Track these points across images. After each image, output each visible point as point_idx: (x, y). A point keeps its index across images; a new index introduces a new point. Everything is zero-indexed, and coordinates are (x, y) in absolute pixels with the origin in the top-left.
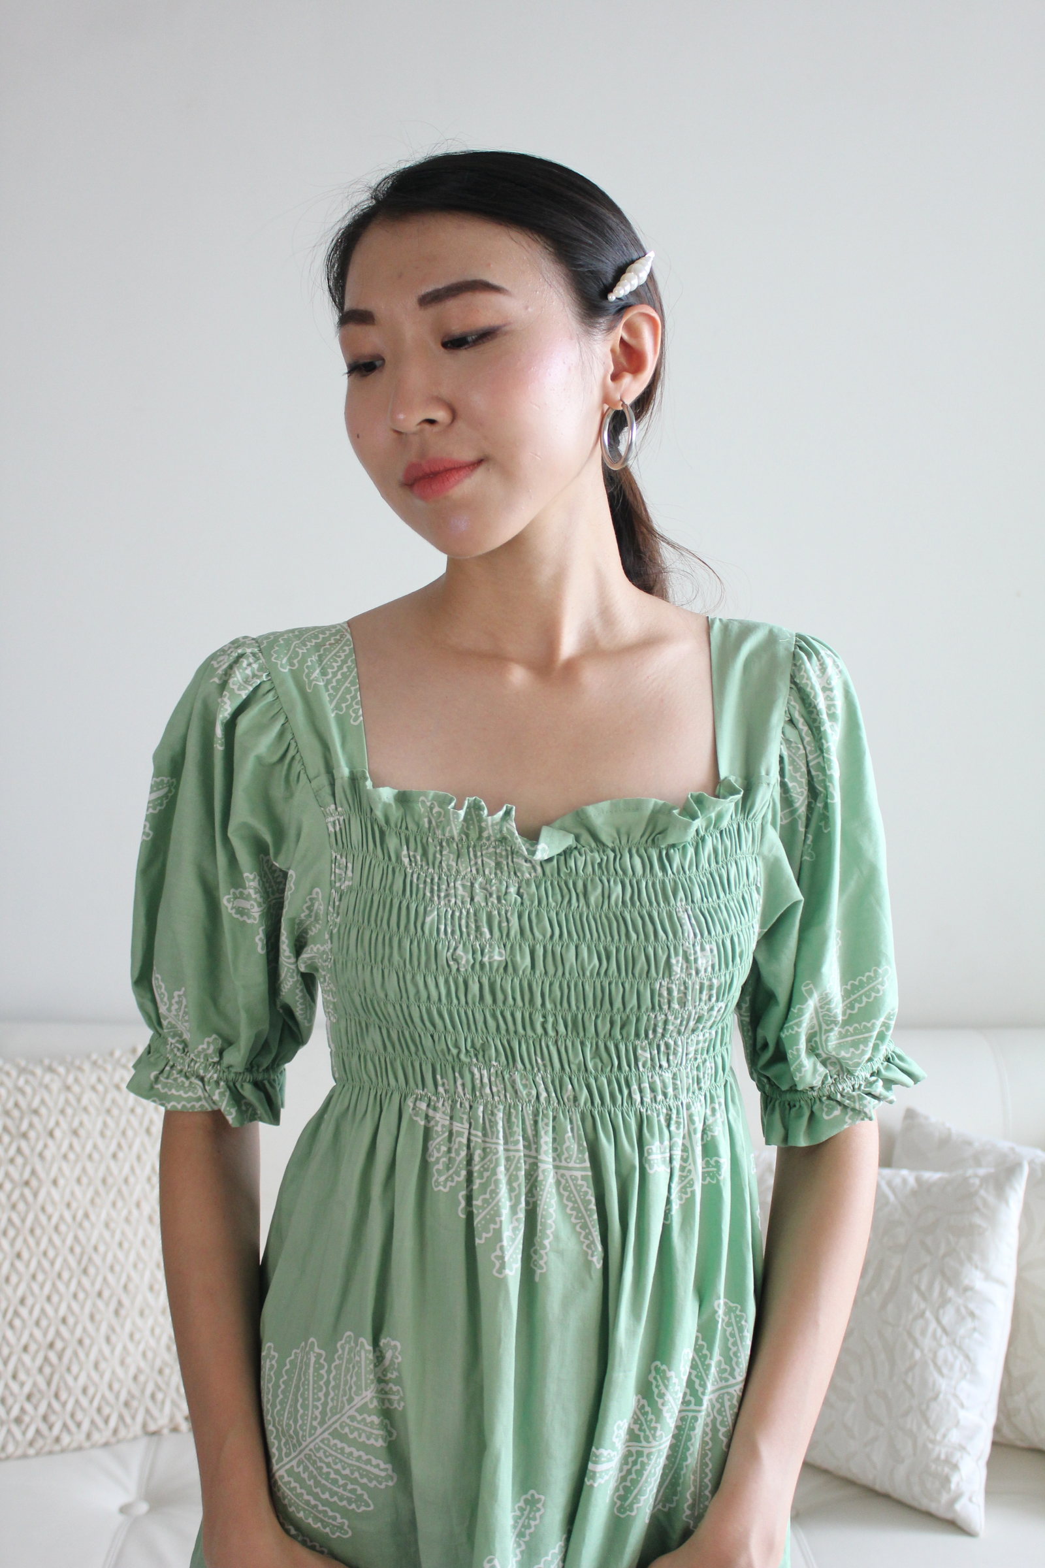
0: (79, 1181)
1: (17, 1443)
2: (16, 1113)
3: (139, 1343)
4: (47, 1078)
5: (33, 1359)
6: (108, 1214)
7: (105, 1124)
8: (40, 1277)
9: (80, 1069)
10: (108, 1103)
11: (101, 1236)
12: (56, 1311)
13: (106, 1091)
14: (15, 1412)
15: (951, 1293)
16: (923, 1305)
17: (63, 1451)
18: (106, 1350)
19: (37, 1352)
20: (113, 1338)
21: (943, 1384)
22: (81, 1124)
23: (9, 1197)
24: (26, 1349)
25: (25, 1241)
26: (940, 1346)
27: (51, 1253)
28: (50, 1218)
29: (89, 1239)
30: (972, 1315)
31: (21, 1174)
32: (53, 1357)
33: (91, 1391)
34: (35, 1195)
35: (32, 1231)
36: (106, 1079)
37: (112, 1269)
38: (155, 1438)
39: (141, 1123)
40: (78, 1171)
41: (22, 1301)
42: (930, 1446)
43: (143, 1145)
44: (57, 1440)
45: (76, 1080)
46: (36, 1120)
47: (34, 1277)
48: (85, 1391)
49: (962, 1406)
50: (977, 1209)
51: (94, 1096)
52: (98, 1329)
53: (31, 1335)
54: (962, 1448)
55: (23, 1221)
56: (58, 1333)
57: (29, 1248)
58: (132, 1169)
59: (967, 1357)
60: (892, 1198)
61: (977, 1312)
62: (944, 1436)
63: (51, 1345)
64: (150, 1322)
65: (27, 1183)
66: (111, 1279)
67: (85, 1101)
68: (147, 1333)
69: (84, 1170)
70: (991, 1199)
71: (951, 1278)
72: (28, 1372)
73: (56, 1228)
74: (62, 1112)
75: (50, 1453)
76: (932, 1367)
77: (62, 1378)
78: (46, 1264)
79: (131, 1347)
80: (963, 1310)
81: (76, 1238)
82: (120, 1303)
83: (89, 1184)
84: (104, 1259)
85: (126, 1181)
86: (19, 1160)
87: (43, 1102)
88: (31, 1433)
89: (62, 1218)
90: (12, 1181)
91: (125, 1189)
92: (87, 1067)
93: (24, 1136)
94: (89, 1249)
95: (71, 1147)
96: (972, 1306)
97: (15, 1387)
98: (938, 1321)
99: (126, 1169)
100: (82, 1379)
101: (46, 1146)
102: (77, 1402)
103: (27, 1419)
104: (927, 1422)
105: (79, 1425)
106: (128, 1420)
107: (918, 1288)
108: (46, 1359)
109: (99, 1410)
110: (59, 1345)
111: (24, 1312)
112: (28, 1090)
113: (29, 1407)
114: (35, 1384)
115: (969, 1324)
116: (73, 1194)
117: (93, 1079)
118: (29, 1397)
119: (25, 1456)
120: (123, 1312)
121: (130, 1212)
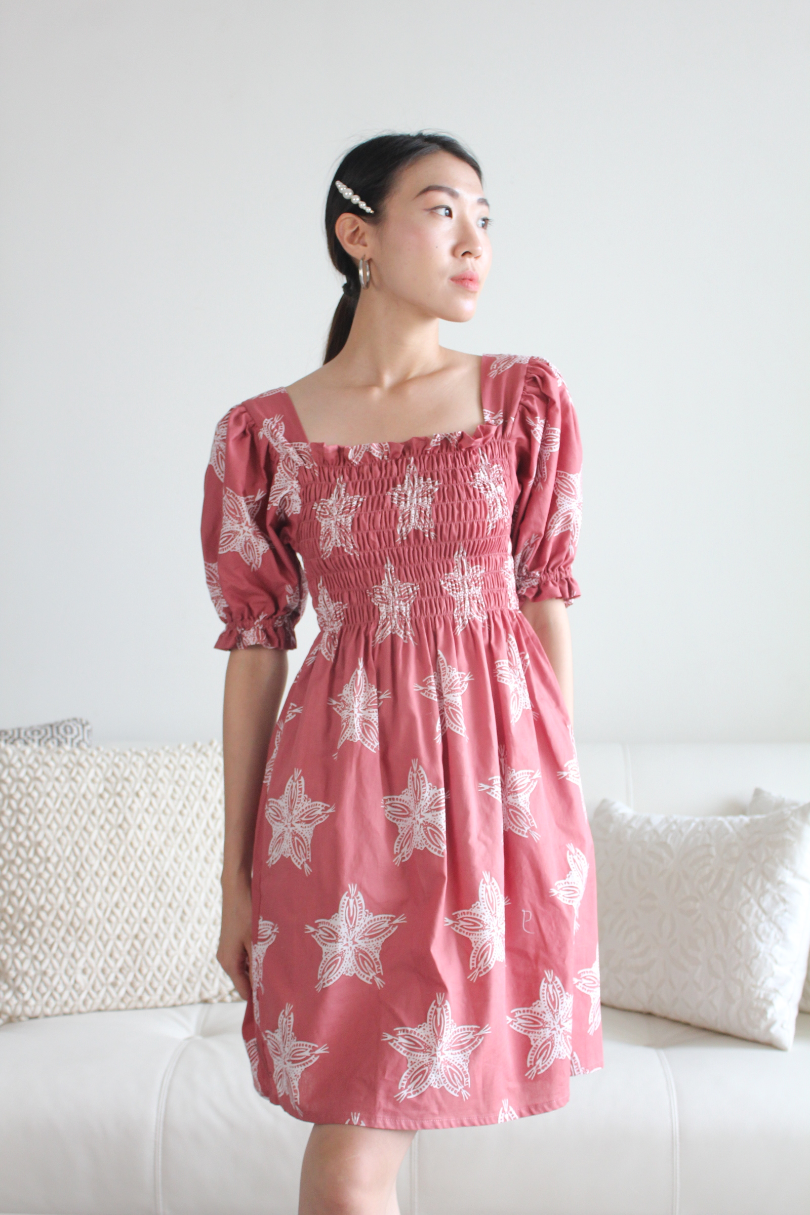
0: (156, 828)
1: (112, 998)
2: (113, 780)
3: (197, 941)
4: (134, 759)
5: (124, 945)
6: (176, 853)
7: (174, 790)
8: (129, 889)
9: (158, 754)
10: (176, 777)
11: (171, 867)
12: (140, 913)
13: (175, 769)
14: (112, 979)
15: (768, 886)
16: (749, 895)
17: (144, 1008)
18: (174, 943)
19: (127, 940)
20: (180, 935)
21: (762, 947)
22: (158, 789)
23: (108, 835)
24: (119, 937)
25: (119, 864)
26: (760, 921)
27: (137, 874)
28: (136, 850)
29: (163, 868)
30: (784, 901)
31: (117, 820)
32: (137, 944)
33: (164, 969)
34: (126, 834)
35: (124, 859)
36: (175, 761)
37: (179, 889)
38: (207, 1006)
39: (199, 792)
40: (155, 821)
41: (117, 905)
42: (753, 989)
43: (200, 806)
44: (140, 998)
45: (155, 760)
46: (126, 784)
47: (125, 889)
48: (159, 969)
49: (776, 962)
50: (788, 829)
51: (167, 772)
52: (168, 929)
53: (123, 929)
54: (776, 991)
55: (118, 851)
56: (141, 929)
57: (121, 869)
58: (193, 823)
59: (780, 929)
60: (731, 830)
61: (787, 899)
62: (763, 983)
63: (136, 937)
64: (205, 928)
65: (120, 826)
66: (177, 894)
67: (160, 774)
68: (203, 936)
69: (160, 820)
70: (798, 822)
71: (768, 876)
72: (120, 953)
73: (141, 859)
74: (145, 781)
75: (136, 1008)
76: (754, 936)
77: (144, 958)
78: (133, 881)
79: (191, 943)
80: (777, 898)
81: (154, 866)
82: (184, 913)
83: (163, 830)
84: (173, 882)
85: (189, 831)
86: (115, 810)
87: (131, 773)
88: (122, 992)
89: (144, 851)
90: (110, 823)
91: (187, 836)
92: (162, 753)
93: (119, 795)
94: (163, 874)
95: (151, 804)
96: (784, 894)
97: (111, 962)
98: (760, 905)
99: (189, 823)
100: (158, 961)
101: (133, 802)
102: (154, 975)
103: (119, 983)
104: (751, 973)
105: (155, 990)
106: (189, 989)
107: (746, 885)
108: (133, 945)
109: (169, 982)
110: (142, 936)
111: (118, 912)
112: (122, 765)
113: (120, 976)
114: (125, 961)
115: (782, 906)
116: (152, 835)
117: (166, 761)
118: (121, 970)
119: (118, 1009)
120: (186, 918)
121: (191, 853)
